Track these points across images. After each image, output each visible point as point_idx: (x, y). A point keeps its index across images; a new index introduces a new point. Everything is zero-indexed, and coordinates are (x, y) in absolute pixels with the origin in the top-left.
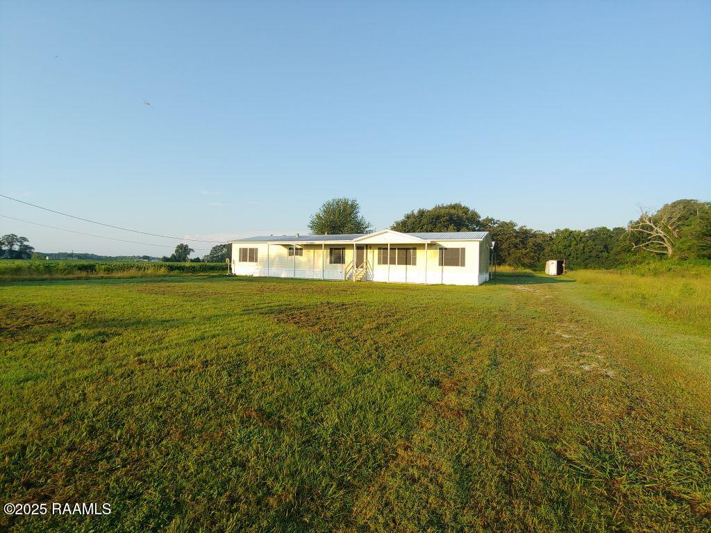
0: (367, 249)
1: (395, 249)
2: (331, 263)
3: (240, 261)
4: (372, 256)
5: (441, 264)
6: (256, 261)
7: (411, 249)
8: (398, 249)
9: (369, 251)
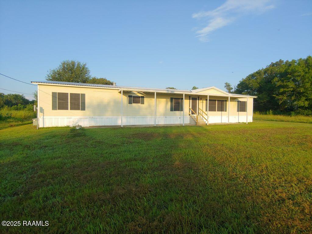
0: (199, 100)
1: (216, 100)
2: (171, 110)
3: (54, 108)
4: (202, 105)
5: (238, 111)
6: (83, 109)
7: (224, 101)
8: (218, 101)
9: (200, 101)
